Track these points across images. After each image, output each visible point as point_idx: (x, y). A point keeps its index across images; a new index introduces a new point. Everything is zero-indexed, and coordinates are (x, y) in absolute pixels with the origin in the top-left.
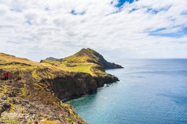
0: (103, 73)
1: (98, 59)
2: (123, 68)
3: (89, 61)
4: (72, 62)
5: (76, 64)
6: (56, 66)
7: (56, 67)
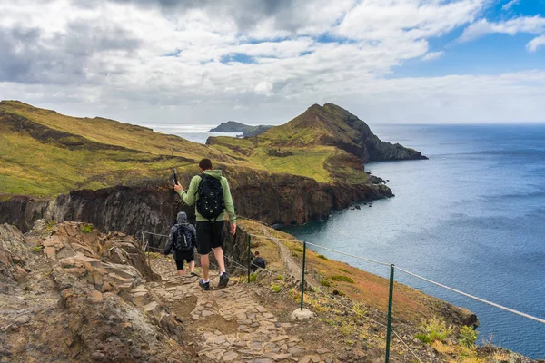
0: (358, 173)
1: (352, 133)
2: (425, 158)
3: (326, 141)
4: (283, 143)
5: (293, 149)
6: (244, 153)
7: (242, 156)
